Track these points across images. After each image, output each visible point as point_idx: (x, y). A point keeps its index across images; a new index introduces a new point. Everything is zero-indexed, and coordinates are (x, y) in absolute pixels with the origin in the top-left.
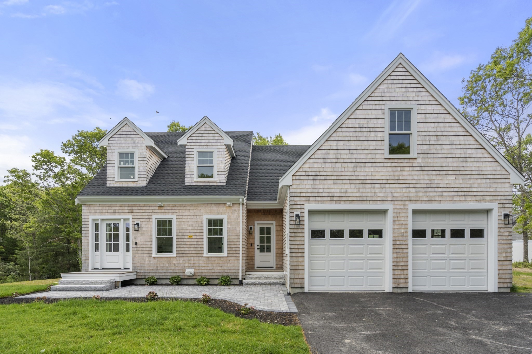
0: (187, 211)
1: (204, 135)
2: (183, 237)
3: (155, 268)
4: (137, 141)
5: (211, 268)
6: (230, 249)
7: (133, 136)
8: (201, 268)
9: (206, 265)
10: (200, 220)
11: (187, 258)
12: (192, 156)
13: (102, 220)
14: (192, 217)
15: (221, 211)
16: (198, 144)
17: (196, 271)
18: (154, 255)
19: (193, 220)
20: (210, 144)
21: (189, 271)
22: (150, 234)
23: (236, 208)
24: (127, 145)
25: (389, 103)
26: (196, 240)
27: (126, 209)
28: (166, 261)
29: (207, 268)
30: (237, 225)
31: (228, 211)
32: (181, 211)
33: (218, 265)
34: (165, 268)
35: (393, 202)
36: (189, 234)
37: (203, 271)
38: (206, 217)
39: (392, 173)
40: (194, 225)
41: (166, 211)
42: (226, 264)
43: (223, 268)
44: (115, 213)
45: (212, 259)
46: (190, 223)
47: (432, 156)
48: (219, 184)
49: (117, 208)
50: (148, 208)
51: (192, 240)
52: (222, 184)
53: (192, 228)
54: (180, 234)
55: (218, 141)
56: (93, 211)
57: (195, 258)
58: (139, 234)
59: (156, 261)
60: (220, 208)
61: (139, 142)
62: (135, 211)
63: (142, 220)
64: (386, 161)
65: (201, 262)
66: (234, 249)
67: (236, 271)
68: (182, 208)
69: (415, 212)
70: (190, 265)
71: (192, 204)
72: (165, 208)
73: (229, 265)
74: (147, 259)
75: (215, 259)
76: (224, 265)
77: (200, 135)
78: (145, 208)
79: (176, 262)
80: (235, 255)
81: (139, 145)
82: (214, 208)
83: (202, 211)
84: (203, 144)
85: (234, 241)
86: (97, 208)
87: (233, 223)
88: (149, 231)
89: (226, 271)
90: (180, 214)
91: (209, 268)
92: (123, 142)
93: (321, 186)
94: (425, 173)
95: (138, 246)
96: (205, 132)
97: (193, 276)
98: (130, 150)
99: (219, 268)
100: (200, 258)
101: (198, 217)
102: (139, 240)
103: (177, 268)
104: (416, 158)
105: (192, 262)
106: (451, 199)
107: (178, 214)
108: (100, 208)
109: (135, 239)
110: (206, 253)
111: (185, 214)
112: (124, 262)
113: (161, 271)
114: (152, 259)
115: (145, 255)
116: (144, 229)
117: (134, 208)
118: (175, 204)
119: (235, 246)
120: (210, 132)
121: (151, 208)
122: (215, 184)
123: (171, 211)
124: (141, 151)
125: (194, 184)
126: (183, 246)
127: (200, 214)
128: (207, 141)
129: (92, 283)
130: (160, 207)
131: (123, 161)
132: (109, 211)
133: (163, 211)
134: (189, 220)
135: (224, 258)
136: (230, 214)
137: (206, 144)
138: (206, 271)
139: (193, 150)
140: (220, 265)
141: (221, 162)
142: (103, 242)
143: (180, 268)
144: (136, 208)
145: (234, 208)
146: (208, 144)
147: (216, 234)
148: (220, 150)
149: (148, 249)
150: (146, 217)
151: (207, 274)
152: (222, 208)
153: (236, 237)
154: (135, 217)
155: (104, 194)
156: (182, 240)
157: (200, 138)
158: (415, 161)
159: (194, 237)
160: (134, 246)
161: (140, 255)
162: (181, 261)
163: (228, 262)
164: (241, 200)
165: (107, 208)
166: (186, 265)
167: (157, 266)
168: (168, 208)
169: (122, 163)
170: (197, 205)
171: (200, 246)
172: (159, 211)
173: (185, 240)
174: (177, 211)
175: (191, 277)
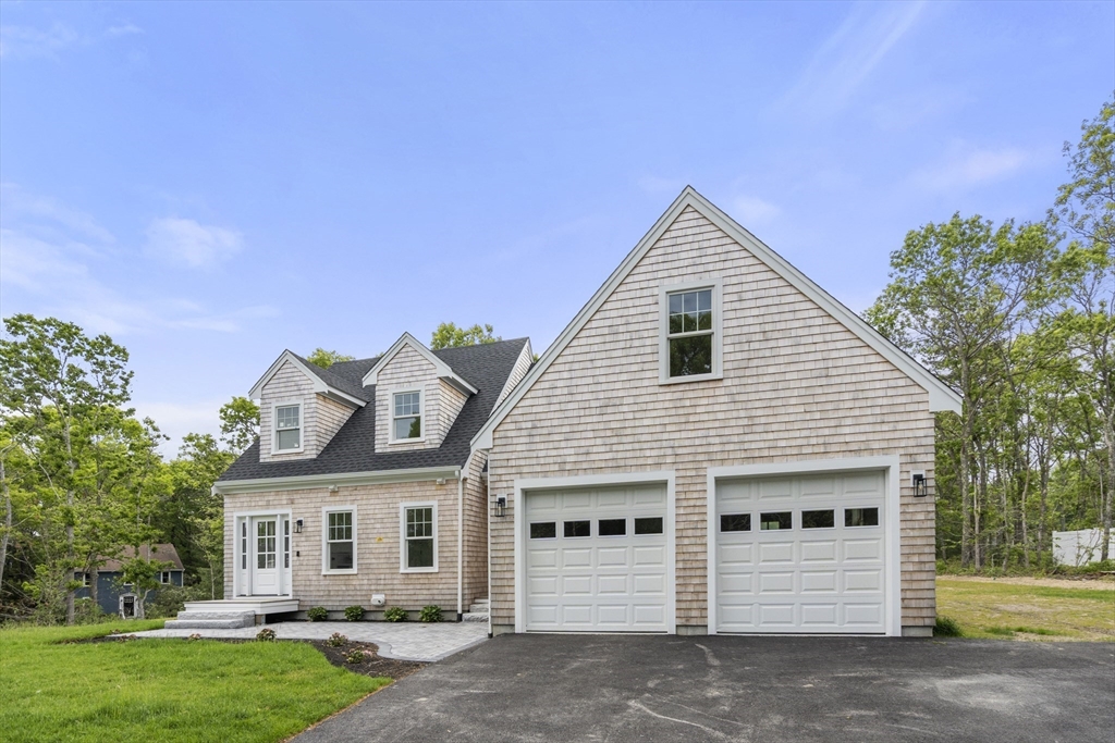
0: (373, 497)
1: (404, 365)
2: (369, 541)
3: (327, 593)
4: (302, 387)
5: (412, 592)
6: (443, 560)
7: (297, 379)
8: (396, 592)
9: (403, 587)
10: (393, 511)
11: (374, 577)
12: (385, 403)
13: (252, 518)
14: (382, 506)
15: (428, 493)
16: (394, 381)
17: (388, 598)
18: (324, 573)
19: (384, 511)
20: (414, 379)
21: (377, 598)
22: (318, 538)
23: (453, 486)
24: (288, 394)
25: (666, 281)
26: (388, 545)
27: (284, 498)
28: (343, 582)
29: (405, 592)
30: (454, 517)
31: (439, 492)
32: (365, 497)
33: (423, 587)
34: (340, 593)
35: (675, 467)
36: (378, 536)
37: (398, 598)
38: (404, 505)
39: (673, 412)
40: (385, 520)
41: (342, 498)
42: (436, 586)
43: (431, 592)
44: (268, 505)
45: (414, 576)
46: (379, 516)
47: (754, 372)
48: (429, 447)
49: (271, 498)
50: (314, 495)
51: (382, 546)
52: (433, 446)
53: (383, 525)
54: (364, 536)
55: (428, 372)
56: (239, 505)
57: (387, 576)
58: (303, 539)
59: (327, 582)
60: (426, 488)
61: (306, 387)
62: (296, 501)
63: (307, 515)
64: (662, 389)
65: (395, 582)
66: (449, 560)
67: (453, 597)
68: (367, 492)
69: (721, 482)
70: (379, 587)
71: (381, 484)
72: (340, 494)
73: (441, 587)
74: (314, 578)
75: (419, 576)
76: (432, 586)
77: (399, 365)
78: (311, 495)
79: (358, 583)
80: (451, 570)
81: (306, 392)
82: (417, 489)
83: (398, 495)
84: (402, 380)
85: (450, 544)
86: (244, 499)
87: (447, 513)
88: (316, 533)
89: (436, 597)
90: (364, 502)
91: (409, 592)
92: (283, 390)
93: (542, 446)
94: (739, 406)
95: (301, 558)
96: (406, 359)
97: (383, 606)
98: (293, 401)
99: (425, 592)
100: (394, 576)
101: (391, 506)
102: (303, 548)
103: (358, 593)
104: (721, 380)
105: (382, 582)
106: (795, 451)
107: (360, 502)
108: (248, 499)
109: (297, 546)
110: (404, 568)
111: (372, 502)
112: (282, 585)
113: (334, 598)
114: (322, 578)
115: (311, 573)
116: (309, 529)
117: (295, 496)
118: (356, 486)
119: (451, 554)
120: (414, 358)
121: (320, 495)
122: (422, 447)
123: (349, 498)
124: (308, 401)
125: (389, 450)
126: (368, 556)
127: (394, 500)
128: (409, 374)
129: (220, 617)
130: (334, 492)
131: (282, 421)
132: (260, 503)
133: (337, 498)
134: (376, 511)
135: (433, 576)
136: (442, 497)
137: (407, 380)
138: (403, 597)
139: (387, 392)
140: (427, 586)
141: (431, 408)
142: (253, 554)
143: (364, 593)
144: (298, 496)
145: (448, 487)
146: (411, 379)
147: (420, 534)
148: (431, 387)
149: (316, 562)
150: (313, 510)
151: (405, 603)
152: (429, 488)
153: (453, 538)
154: (297, 511)
155: (253, 476)
156: (367, 546)
157: (398, 370)
158: (720, 384)
159: (384, 540)
160: (296, 558)
161: (303, 573)
162: (365, 582)
163: (439, 581)
164: (457, 473)
165: (258, 499)
166: (373, 587)
167: (329, 591)
168: (346, 493)
169: (282, 424)
170: (390, 486)
171: (395, 555)
172: (332, 499)
173: (371, 546)
174: (359, 498)
175: (380, 608)
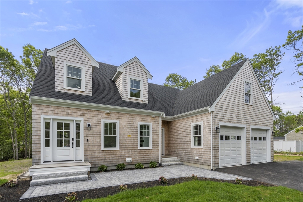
0: (127, 118)
1: (134, 69)
2: (124, 136)
3: (104, 158)
4: (84, 60)
5: (142, 157)
6: (154, 145)
7: (81, 55)
8: (136, 157)
9: (139, 155)
10: (135, 125)
11: (127, 151)
12: (127, 81)
13: (53, 119)
14: (131, 123)
15: (148, 120)
16: (131, 74)
17: (133, 159)
18: (102, 149)
19: (131, 125)
20: (138, 76)
21: (129, 160)
22: (99, 133)
23: (157, 119)
24: (75, 61)
25: (245, 79)
26: (133, 138)
27: (79, 112)
28: (112, 154)
29: (140, 157)
30: (157, 130)
31: (152, 120)
32: (123, 118)
33: (147, 154)
34: (111, 158)
35: (246, 124)
36: (129, 134)
37: (137, 159)
38: (139, 123)
40: (131, 128)
41: (111, 117)
42: (151, 154)
43: (150, 156)
44: (67, 114)
45: (143, 151)
46: (129, 126)
48: (144, 103)
49: (69, 111)
50: (97, 113)
51: (130, 138)
52: (146, 103)
53: (130, 130)
54: (122, 134)
55: (143, 75)
56: (45, 111)
57: (133, 151)
58: (90, 133)
59: (104, 153)
60: (147, 118)
61: (86, 61)
62: (86, 115)
63: (92, 122)
64: (244, 105)
65: (136, 153)
66: (156, 145)
67: (157, 158)
68: (124, 116)
69: (253, 129)
70: (129, 155)
71: (130, 114)
72: (111, 115)
73: (153, 154)
74: (97, 152)
75: (145, 151)
76: (150, 154)
77: (132, 68)
78: (95, 113)
79: (119, 153)
80: (156, 148)
81: (86, 63)
82: (144, 118)
83: (137, 119)
84: (134, 74)
85: (156, 139)
86: (50, 109)
87: (155, 128)
88: (99, 131)
89: (152, 158)
90: (122, 120)
91: (141, 157)
92: (71, 57)
94: (254, 112)
95: (89, 142)
96: (135, 67)
97: (132, 162)
98: (78, 65)
99: (147, 156)
100: (136, 151)
101: (134, 123)
102: (90, 138)
103: (120, 158)
104: (251, 106)
105: (130, 153)
106: (260, 124)
107: (121, 120)
108: (52, 109)
109: (87, 136)
110: (139, 147)
111: (126, 120)
112: (76, 155)
113: (108, 161)
114: (101, 152)
115: (95, 149)
116: (94, 129)
117: (85, 112)
118: (119, 113)
119: (156, 143)
120: (138, 68)
121: (100, 114)
122: (142, 102)
123: (115, 117)
124: (87, 68)
125: (128, 100)
126: (124, 142)
127: (136, 121)
128: (136, 73)
130: (107, 114)
131: (71, 73)
132: (62, 113)
133: (109, 117)
134: (128, 124)
135: (150, 150)
136: (153, 122)
137: (136, 75)
138: (139, 159)
139: (127, 77)
140: (148, 154)
141: (145, 88)
142: (54, 138)
143: (122, 158)
144: (87, 112)
145: (156, 119)
146: (137, 75)
147: (145, 135)
148: (145, 81)
149: (98, 144)
150: (96, 120)
151: (140, 161)
152: (149, 118)
153: (157, 137)
154: (87, 119)
156: (124, 138)
157: (132, 70)
159: (131, 136)
160: (86, 142)
161: (91, 149)
162: (123, 153)
163: (153, 152)
165: (60, 110)
166: (126, 155)
167: (105, 157)
168: (113, 115)
169: (70, 75)
170: (134, 115)
171: (136, 142)
172: (106, 116)
173: (125, 138)
174: (120, 118)
175: (129, 164)
